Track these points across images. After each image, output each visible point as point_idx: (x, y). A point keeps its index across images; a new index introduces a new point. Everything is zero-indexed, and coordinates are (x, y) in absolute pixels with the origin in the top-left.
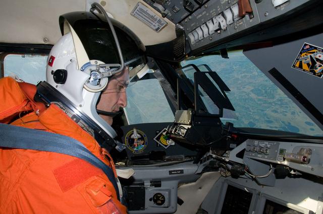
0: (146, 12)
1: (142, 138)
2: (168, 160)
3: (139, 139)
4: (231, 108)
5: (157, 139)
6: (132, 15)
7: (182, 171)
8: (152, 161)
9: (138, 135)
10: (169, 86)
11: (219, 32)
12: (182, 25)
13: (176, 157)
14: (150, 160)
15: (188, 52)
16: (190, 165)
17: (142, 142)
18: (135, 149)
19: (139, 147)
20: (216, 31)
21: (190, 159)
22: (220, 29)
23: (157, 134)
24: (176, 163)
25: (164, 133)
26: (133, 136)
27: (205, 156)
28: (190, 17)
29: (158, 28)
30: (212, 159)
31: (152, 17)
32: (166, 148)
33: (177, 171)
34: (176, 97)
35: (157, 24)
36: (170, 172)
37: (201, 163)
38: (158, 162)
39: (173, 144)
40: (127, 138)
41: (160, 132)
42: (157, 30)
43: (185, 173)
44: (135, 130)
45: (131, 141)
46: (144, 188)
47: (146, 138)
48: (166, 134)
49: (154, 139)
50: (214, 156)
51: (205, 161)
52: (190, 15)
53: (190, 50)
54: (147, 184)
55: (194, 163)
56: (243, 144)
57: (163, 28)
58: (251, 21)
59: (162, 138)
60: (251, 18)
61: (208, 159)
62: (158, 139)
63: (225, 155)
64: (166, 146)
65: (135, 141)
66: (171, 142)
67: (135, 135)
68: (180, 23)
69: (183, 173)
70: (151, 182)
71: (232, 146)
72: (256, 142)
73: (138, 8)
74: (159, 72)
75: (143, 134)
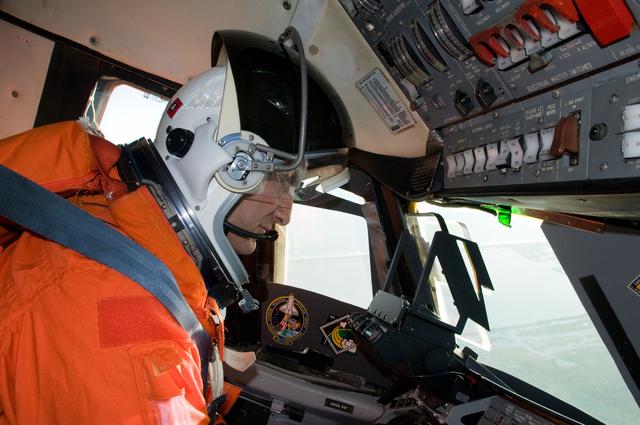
0: (383, 90)
1: (298, 318)
2: (333, 377)
3: (293, 317)
4: (484, 323)
5: (325, 329)
6: (357, 86)
7: (350, 408)
8: (302, 368)
9: (295, 310)
10: (382, 240)
11: (504, 170)
12: (442, 136)
13: (350, 376)
14: (300, 363)
15: (436, 190)
16: (372, 402)
17: (297, 325)
18: (279, 333)
19: (288, 333)
20: (500, 167)
21: (373, 391)
22: (508, 165)
23: (330, 320)
24: (346, 389)
25: (343, 325)
26: (284, 307)
27: (404, 396)
28: (461, 126)
29: (397, 127)
30: (415, 408)
31: (392, 103)
32: (337, 353)
33: (341, 404)
34: (388, 263)
35: (398, 118)
36: (328, 402)
37: (392, 406)
38: (312, 373)
39: (354, 350)
40: (272, 307)
41: (336, 318)
42: (394, 129)
43: (356, 413)
44: (291, 299)
45: (278, 316)
46: (269, 412)
47: (306, 321)
48: (347, 327)
49: (321, 328)
50: (420, 403)
51: (400, 406)
52: (462, 121)
53: (440, 186)
54: (277, 407)
55: (379, 401)
56: (484, 400)
57: (405, 129)
58: (571, 169)
59: (336, 330)
60: (571, 165)
61: (408, 405)
62: (329, 330)
63: (440, 409)
64: (338, 349)
65: (286, 317)
66: (350, 346)
67: (289, 308)
68: (439, 130)
69: (351, 412)
70: (285, 406)
71: (459, 396)
72: (510, 408)
73: (371, 79)
74: (373, 207)
75: (305, 311)
